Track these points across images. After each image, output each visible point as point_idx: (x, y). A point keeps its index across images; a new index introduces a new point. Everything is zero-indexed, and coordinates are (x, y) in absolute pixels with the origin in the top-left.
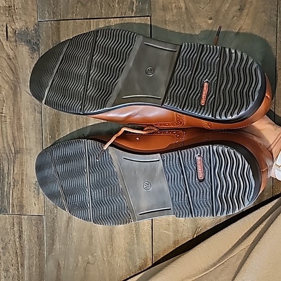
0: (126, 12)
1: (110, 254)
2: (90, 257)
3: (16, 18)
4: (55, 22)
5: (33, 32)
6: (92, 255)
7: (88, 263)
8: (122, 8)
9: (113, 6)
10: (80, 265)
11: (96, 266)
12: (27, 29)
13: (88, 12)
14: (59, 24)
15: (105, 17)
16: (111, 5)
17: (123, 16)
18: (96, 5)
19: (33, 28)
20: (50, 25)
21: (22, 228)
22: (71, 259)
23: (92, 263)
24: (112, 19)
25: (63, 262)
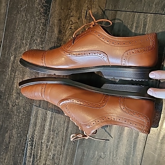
0: (159, 11)
1: (115, 156)
2: (102, 154)
3: (93, 6)
4: (114, 11)
5: (101, 16)
6: (104, 153)
7: (100, 157)
8: (157, 8)
9: (152, 6)
10: (95, 156)
11: (105, 160)
12: (97, 13)
13: (135, 8)
14: (116, 13)
15: (145, 12)
16: (151, 5)
17: (157, 13)
18: (141, 5)
19: (101, 14)
20: (111, 13)
21: (69, 125)
22: (91, 151)
23: (103, 158)
24: (149, 14)
25: (86, 152)
